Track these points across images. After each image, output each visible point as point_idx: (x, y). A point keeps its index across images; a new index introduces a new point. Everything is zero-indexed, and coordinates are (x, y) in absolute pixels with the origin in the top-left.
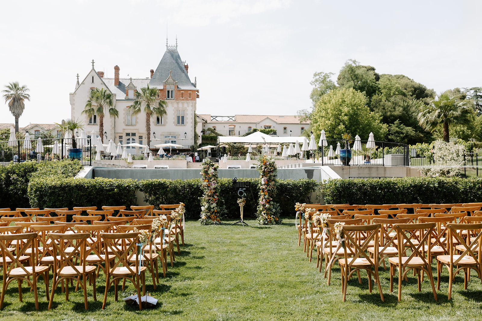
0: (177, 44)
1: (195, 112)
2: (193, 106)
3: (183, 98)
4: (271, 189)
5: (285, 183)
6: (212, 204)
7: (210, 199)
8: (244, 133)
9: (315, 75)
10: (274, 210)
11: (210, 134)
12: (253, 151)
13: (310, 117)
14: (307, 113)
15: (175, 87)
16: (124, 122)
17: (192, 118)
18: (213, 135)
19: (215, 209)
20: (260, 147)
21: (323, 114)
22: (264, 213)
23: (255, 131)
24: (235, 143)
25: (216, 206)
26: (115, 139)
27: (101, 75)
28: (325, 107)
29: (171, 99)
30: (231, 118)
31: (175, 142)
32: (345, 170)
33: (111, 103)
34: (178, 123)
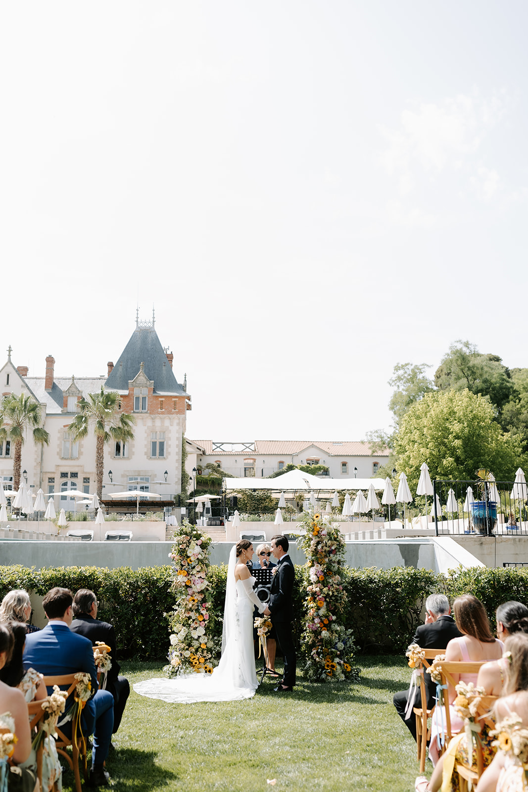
0: (154, 318)
1: (183, 434)
2: (181, 424)
3: (163, 410)
4: (333, 592)
5: (363, 577)
6: (195, 629)
7: (189, 618)
8: (272, 473)
9: (397, 368)
10: (340, 645)
11: (210, 475)
12: (287, 506)
13: (389, 444)
14: (385, 435)
15: (149, 392)
16: (58, 453)
17: (177, 446)
18: (216, 476)
19: (201, 640)
20: (301, 498)
21: (416, 435)
22: (318, 654)
23: (291, 468)
24: (255, 490)
25: (205, 635)
26: (40, 483)
27: (22, 371)
28: (418, 424)
29: (142, 413)
30: (248, 445)
31: (147, 488)
32: (485, 546)
33: (35, 419)
34: (154, 454)
